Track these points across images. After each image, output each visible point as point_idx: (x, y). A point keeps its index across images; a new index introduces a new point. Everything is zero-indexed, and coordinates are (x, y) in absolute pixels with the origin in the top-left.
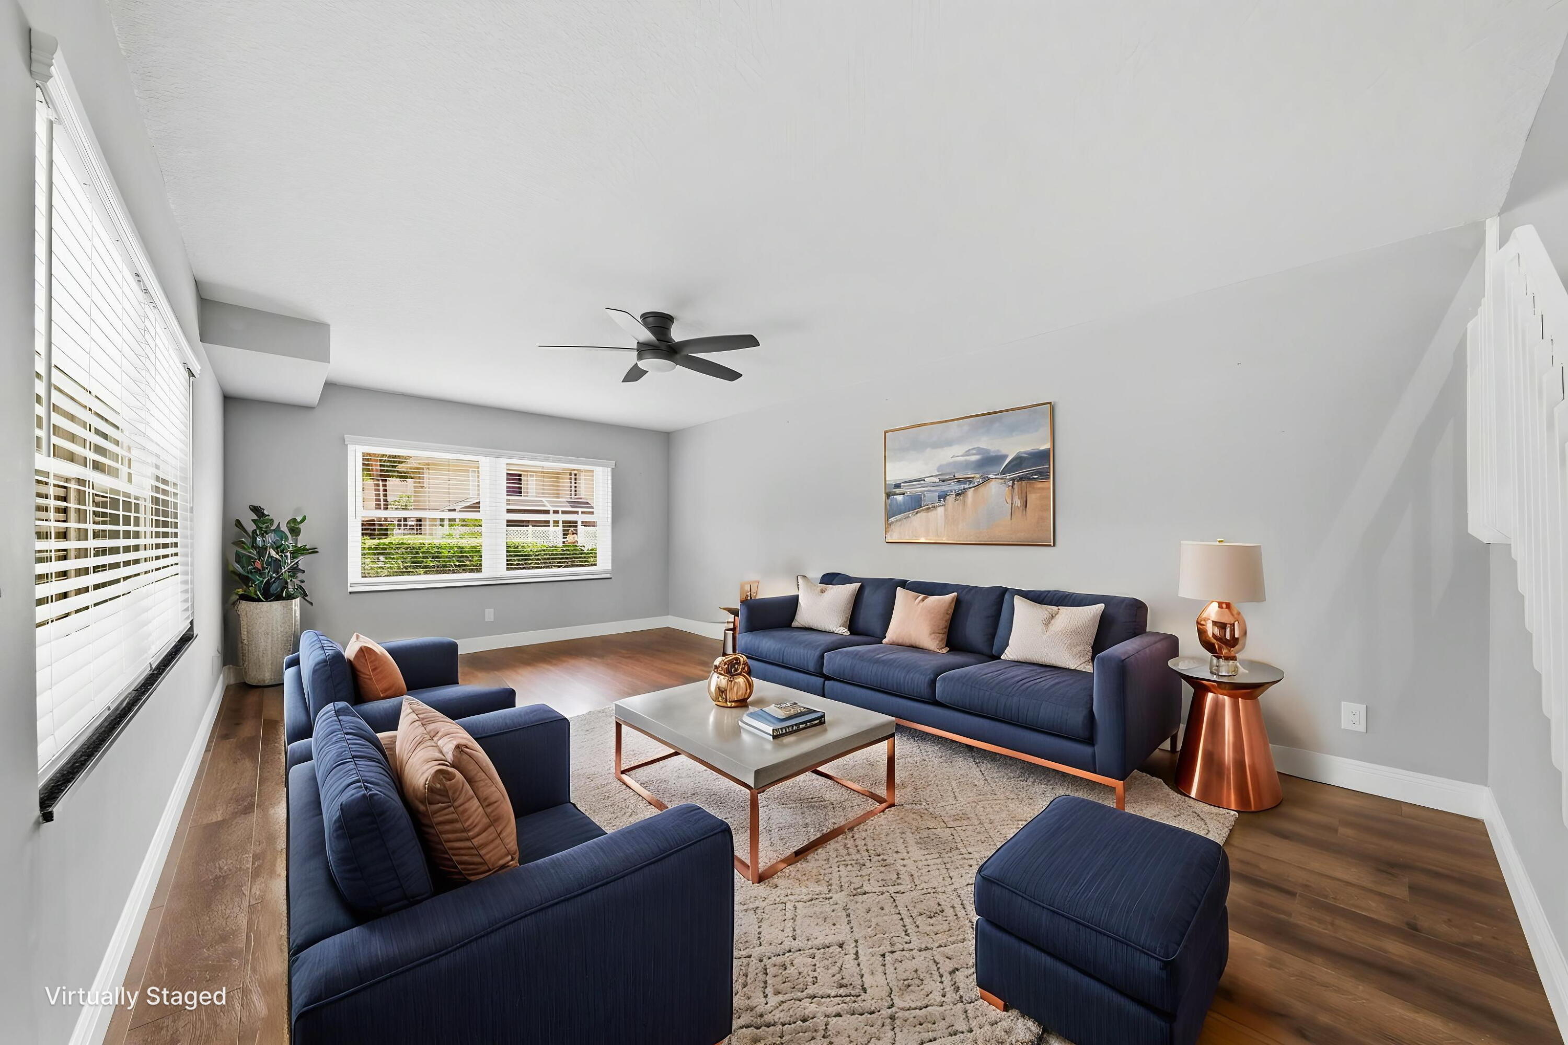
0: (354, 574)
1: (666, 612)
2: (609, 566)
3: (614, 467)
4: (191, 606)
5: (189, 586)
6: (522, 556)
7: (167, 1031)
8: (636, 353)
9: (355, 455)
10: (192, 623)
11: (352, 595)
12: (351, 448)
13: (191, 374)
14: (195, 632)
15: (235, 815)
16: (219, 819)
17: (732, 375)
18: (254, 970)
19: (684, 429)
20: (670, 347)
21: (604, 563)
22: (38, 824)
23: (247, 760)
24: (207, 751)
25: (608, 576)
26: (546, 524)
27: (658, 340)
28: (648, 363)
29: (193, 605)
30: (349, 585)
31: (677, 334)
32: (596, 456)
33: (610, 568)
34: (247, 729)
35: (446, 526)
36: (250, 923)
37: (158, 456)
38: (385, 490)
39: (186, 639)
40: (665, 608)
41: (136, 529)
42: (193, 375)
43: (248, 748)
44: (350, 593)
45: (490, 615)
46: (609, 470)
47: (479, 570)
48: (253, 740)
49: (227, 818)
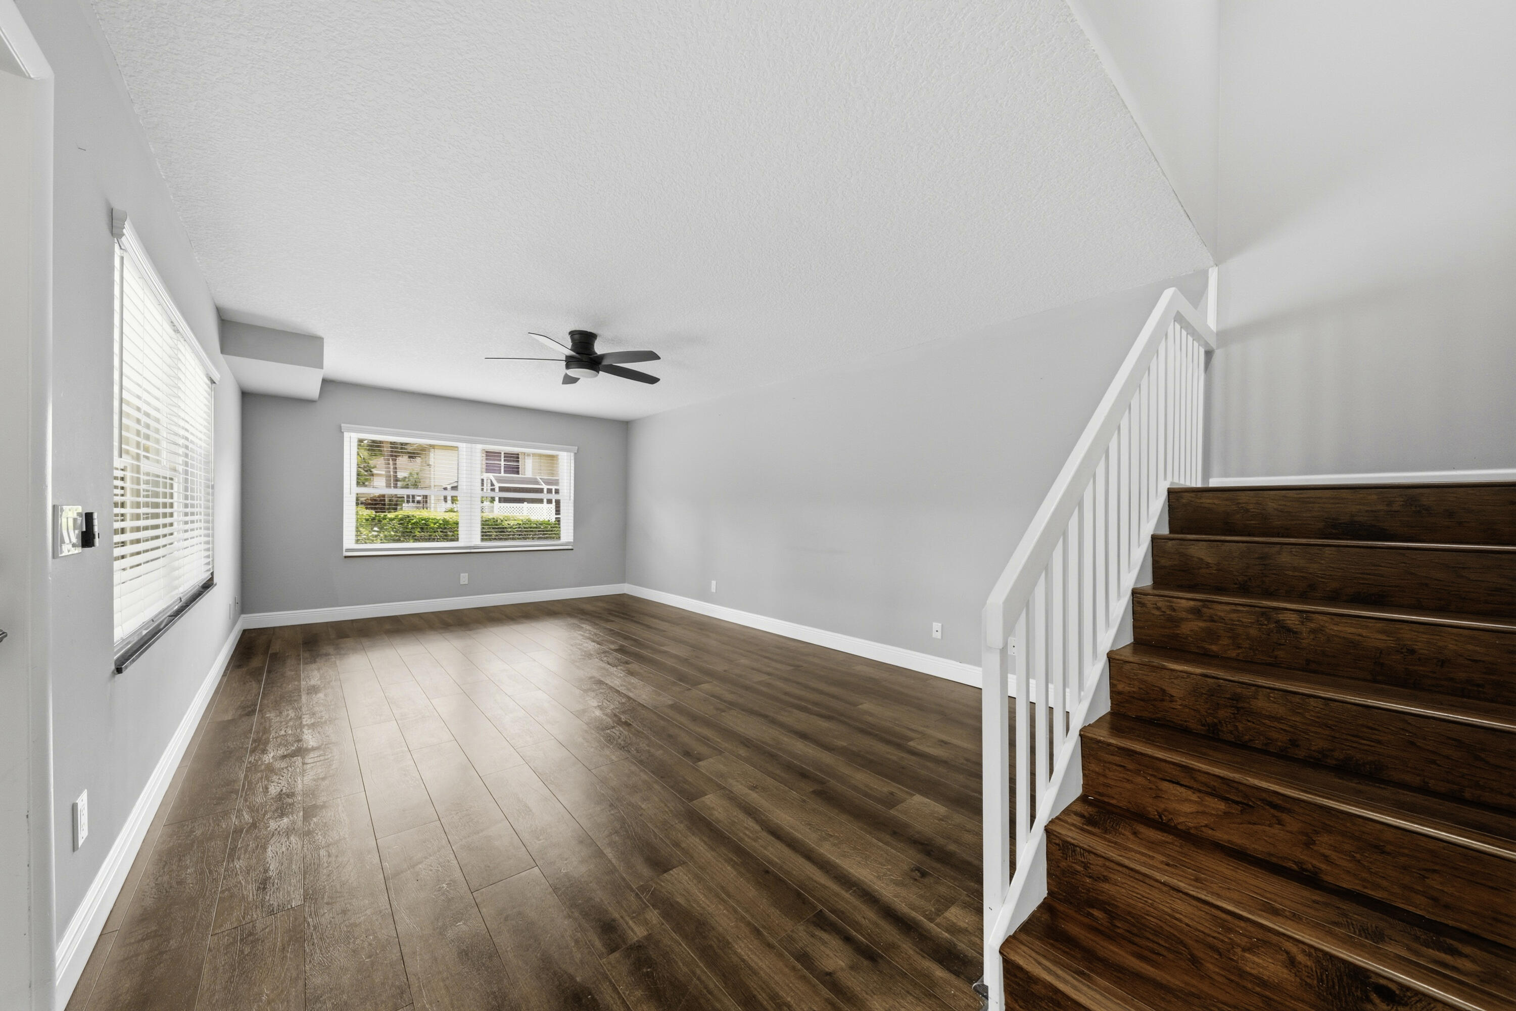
0: (349, 541)
1: (623, 580)
2: (571, 539)
3: (576, 452)
4: (211, 561)
5: (211, 546)
6: (500, 528)
7: (188, 827)
8: (564, 363)
9: (351, 441)
10: (212, 574)
11: (347, 559)
12: (346, 435)
13: (213, 382)
14: (215, 580)
15: (241, 716)
16: (229, 719)
17: (652, 380)
18: (246, 800)
19: (639, 419)
20: (591, 359)
21: (567, 534)
22: (113, 674)
23: (253, 682)
24: (224, 675)
25: (570, 547)
26: (540, 501)
27: (577, 353)
28: (573, 372)
29: (213, 560)
30: (344, 550)
31: (599, 348)
32: (564, 443)
33: (572, 541)
34: (256, 662)
35: (449, 502)
36: (246, 777)
37: (187, 439)
38: (395, 468)
39: (208, 585)
40: (622, 578)
41: (171, 501)
42: (214, 383)
43: (256, 674)
44: (346, 557)
45: (464, 578)
46: (572, 454)
47: (457, 540)
48: (259, 671)
49: (236, 718)
